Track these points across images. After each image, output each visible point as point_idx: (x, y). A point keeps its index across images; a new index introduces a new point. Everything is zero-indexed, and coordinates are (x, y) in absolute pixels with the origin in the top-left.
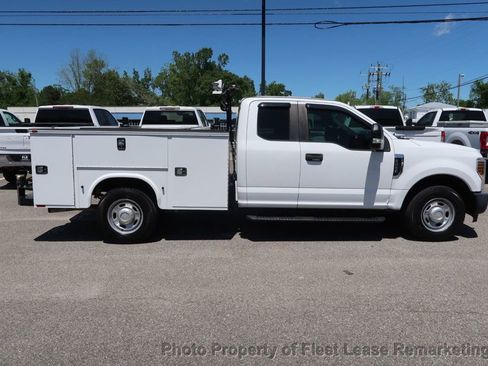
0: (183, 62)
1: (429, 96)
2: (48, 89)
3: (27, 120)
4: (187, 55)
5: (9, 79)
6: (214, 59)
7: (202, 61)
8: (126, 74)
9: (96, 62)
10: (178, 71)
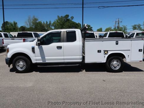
0: (60, 19)
1: (135, 28)
2: (22, 27)
3: (15, 36)
4: (62, 17)
5: (11, 24)
6: (69, 18)
7: (66, 18)
8: (44, 22)
9: (35, 19)
10: (59, 22)
